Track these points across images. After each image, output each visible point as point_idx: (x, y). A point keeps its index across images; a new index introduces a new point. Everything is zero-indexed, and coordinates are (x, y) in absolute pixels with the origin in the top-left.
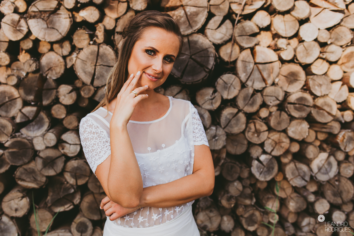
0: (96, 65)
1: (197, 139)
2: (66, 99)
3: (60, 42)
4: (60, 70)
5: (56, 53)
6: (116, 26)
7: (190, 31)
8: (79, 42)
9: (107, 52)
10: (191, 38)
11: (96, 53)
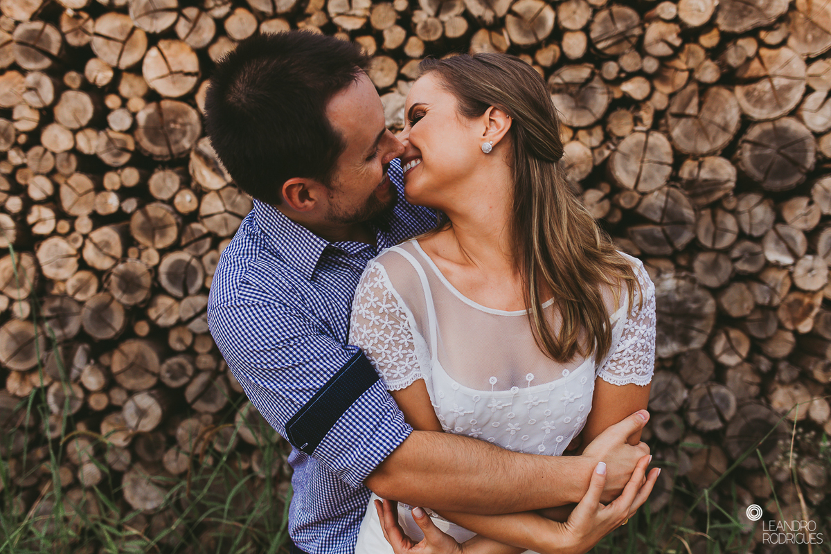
0: (642, 162)
1: (619, 367)
2: (594, 210)
3: (589, 128)
4: (586, 168)
5: (583, 143)
6: (669, 106)
7: (777, 113)
8: (619, 128)
9: (659, 143)
10: (778, 124)
11: (643, 144)
